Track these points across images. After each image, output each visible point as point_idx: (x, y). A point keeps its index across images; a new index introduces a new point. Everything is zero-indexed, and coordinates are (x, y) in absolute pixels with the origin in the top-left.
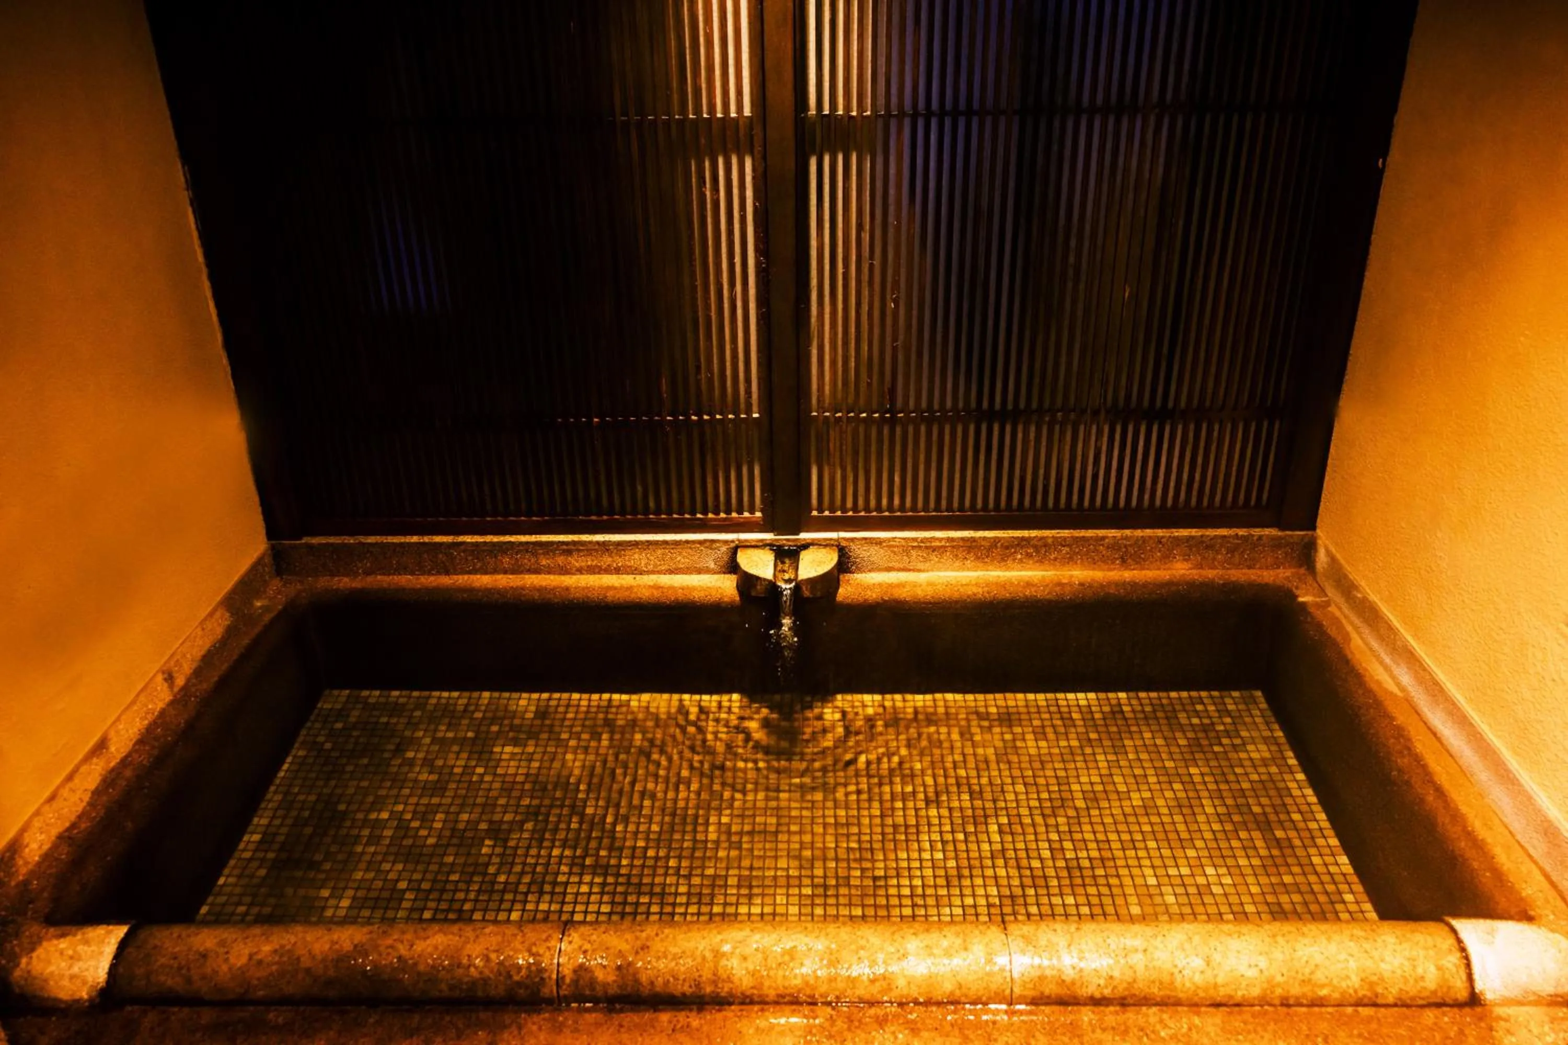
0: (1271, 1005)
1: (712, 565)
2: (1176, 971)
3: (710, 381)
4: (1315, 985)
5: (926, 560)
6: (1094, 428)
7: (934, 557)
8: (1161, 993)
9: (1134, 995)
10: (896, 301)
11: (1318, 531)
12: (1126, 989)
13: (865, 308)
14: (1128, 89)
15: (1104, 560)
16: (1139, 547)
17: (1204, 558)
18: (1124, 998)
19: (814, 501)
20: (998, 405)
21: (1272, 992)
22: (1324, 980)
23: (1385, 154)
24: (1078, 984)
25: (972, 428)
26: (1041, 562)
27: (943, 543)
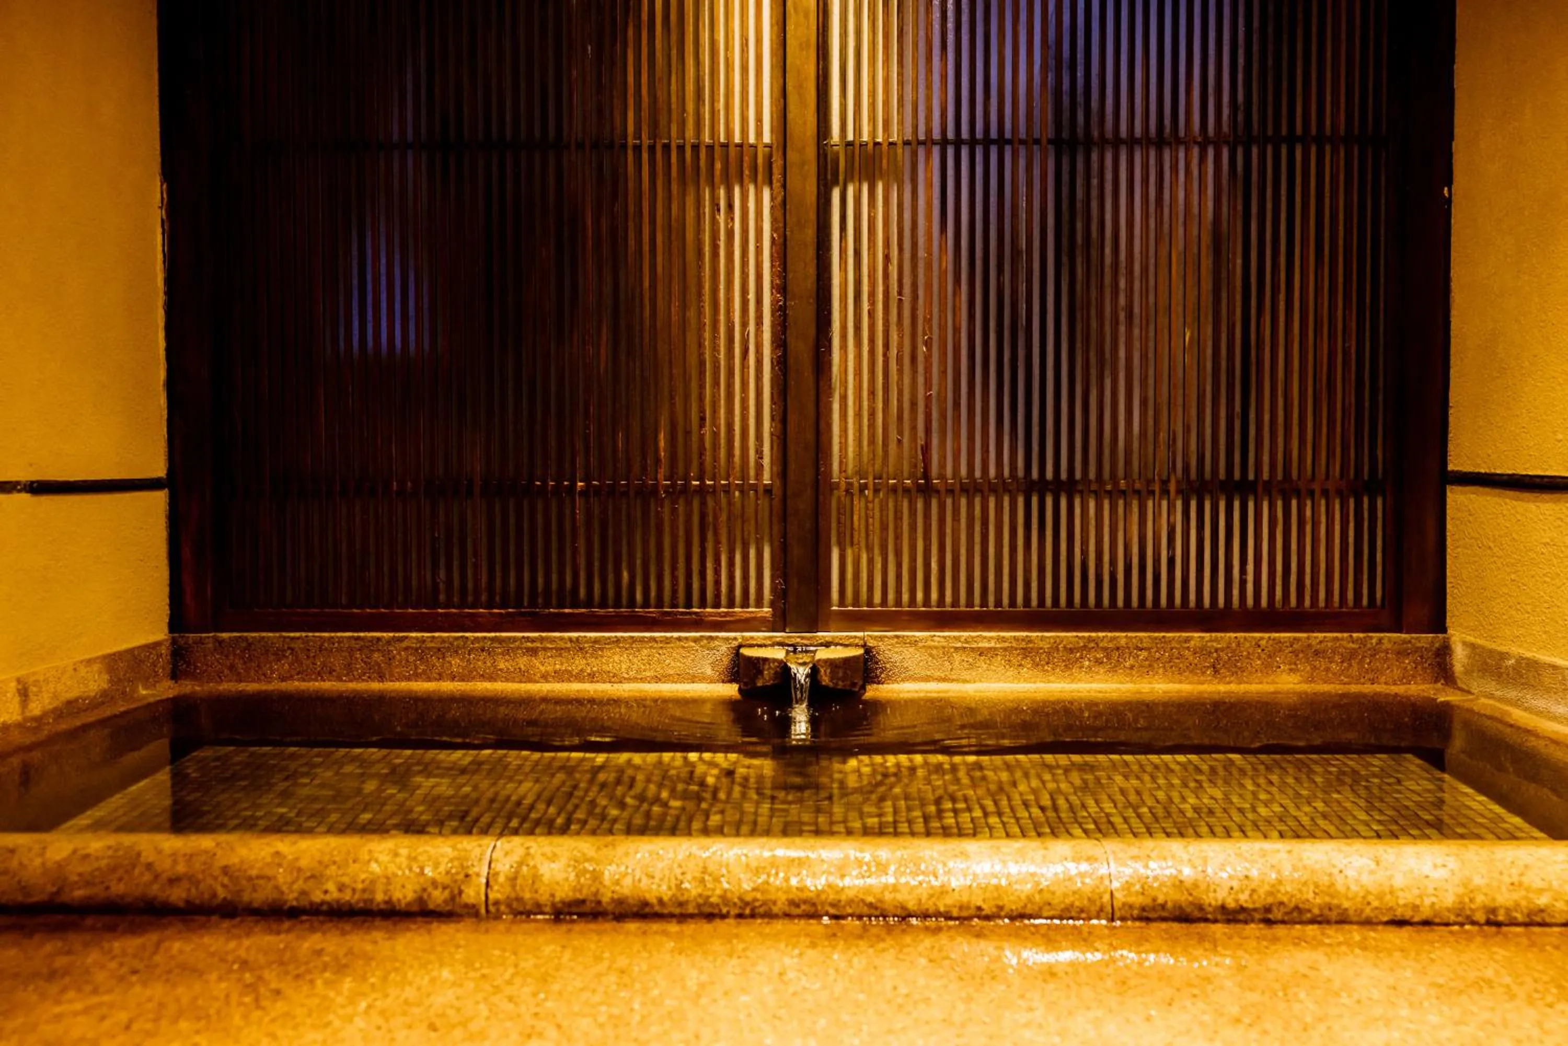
0: (1473, 923)
1: (709, 671)
2: (1336, 871)
3: (716, 435)
4: (1528, 890)
5: (972, 666)
6: (1165, 503)
7: (982, 664)
8: (1318, 900)
9: (1281, 903)
10: (928, 344)
11: (1450, 631)
12: (1270, 893)
13: (893, 352)
14: (1167, 122)
15: (1192, 669)
16: (1233, 651)
17: (1314, 668)
18: (1268, 909)
19: (835, 595)
20: (1049, 475)
21: (1471, 900)
22: (1539, 884)
23: (1449, 182)
24: (1203, 887)
25: (1021, 501)
26: (1113, 670)
27: (992, 644)
